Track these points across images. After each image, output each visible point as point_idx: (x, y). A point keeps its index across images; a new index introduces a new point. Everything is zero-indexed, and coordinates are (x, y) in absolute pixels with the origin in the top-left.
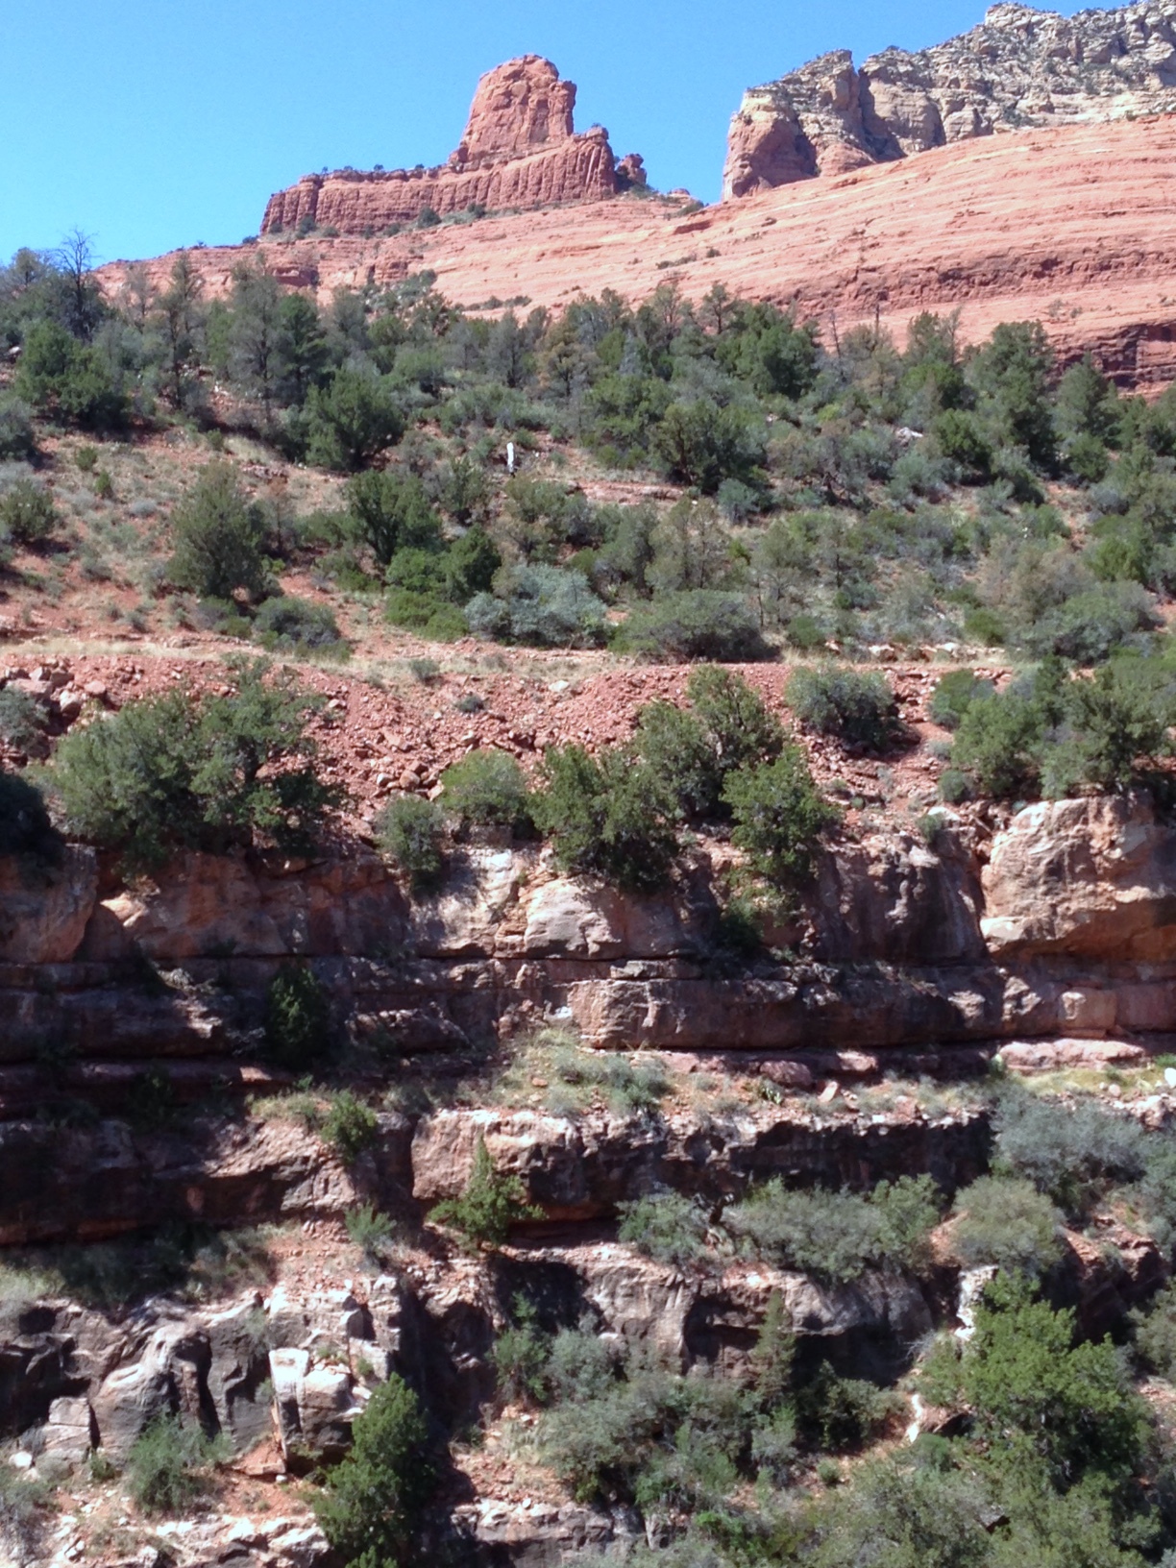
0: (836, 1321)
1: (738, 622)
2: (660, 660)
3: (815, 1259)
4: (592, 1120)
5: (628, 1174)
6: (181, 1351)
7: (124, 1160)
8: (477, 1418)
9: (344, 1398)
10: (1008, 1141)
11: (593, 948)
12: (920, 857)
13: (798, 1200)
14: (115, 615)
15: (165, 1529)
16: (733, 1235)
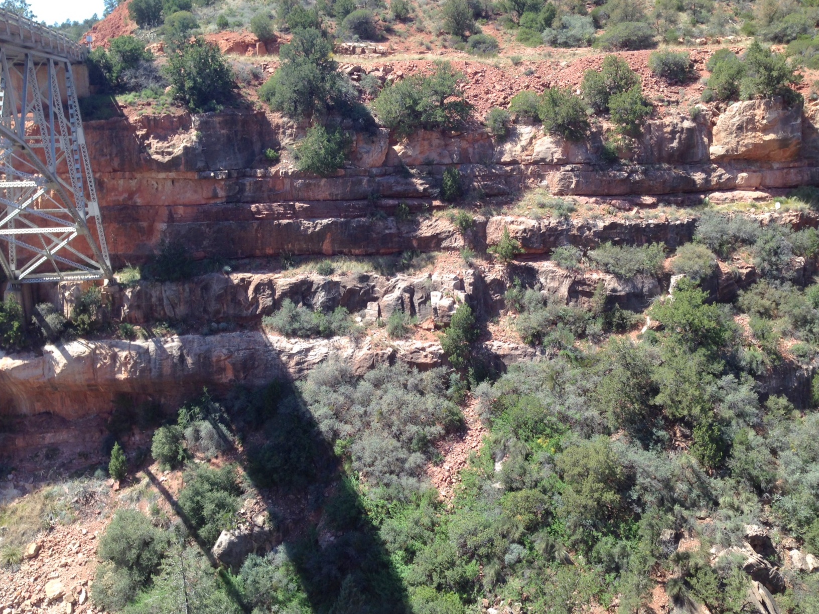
0: (622, 290)
1: (640, 33)
2: (610, 50)
3: (617, 270)
4: (545, 220)
5: (557, 238)
6: (406, 290)
7: (393, 231)
8: (498, 315)
9: (451, 308)
10: (702, 230)
11: (555, 160)
12: (687, 124)
13: (617, 249)
14: (422, 44)
15: (397, 343)
16: (590, 260)
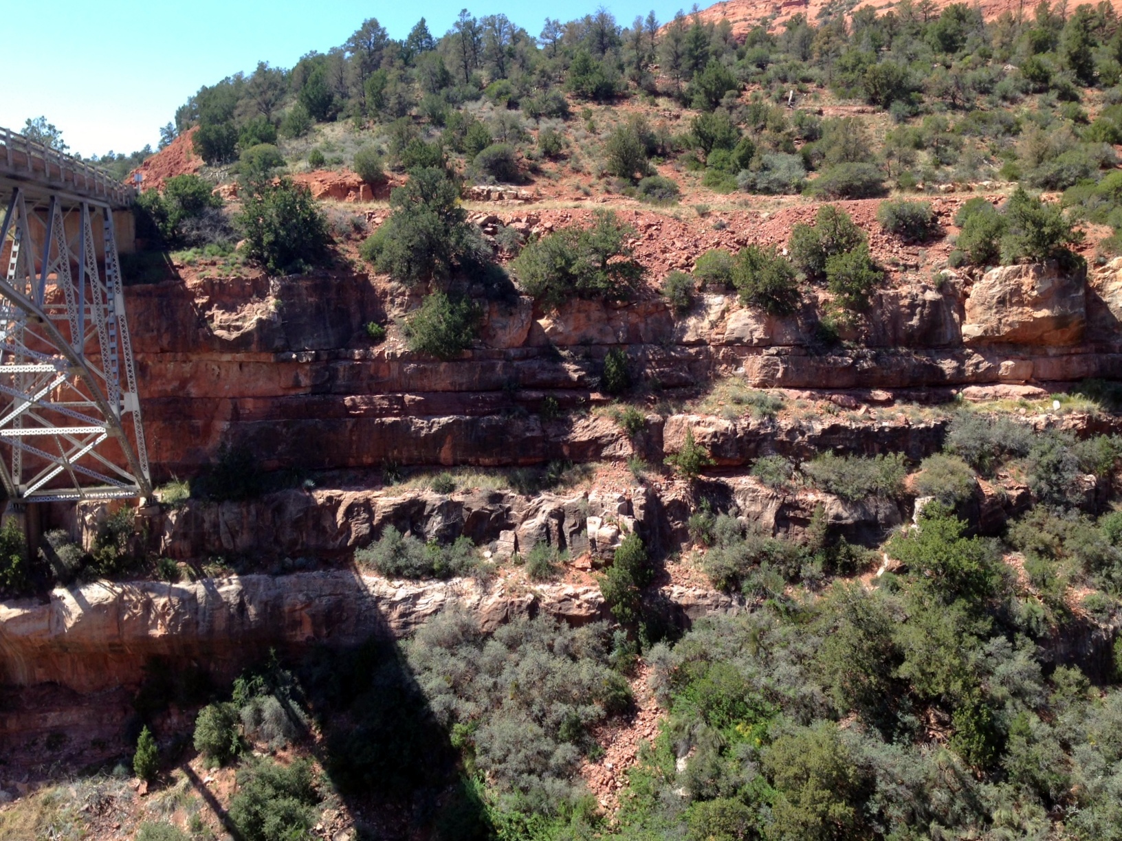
0: (849, 516)
1: (866, 178)
2: (826, 199)
3: (841, 489)
4: (743, 421)
5: (758, 446)
6: (552, 515)
7: (536, 433)
8: (679, 550)
9: (614, 539)
10: (955, 436)
11: (755, 341)
12: (930, 295)
13: (840, 461)
14: (578, 188)
15: (540, 588)
16: (804, 475)
